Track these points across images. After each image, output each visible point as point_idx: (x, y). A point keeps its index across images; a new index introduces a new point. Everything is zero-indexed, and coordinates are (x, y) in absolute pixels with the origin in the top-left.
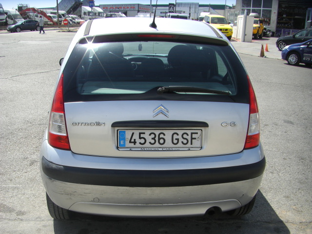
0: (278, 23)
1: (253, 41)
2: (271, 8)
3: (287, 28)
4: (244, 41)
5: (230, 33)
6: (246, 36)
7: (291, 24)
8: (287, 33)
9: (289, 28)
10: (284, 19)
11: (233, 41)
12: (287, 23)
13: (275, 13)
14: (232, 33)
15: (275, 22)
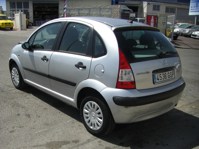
0: (34, 17)
1: (27, 29)
2: (29, 8)
3: (38, 20)
4: (22, 30)
5: (12, 25)
6: (22, 27)
7: (40, 18)
8: (39, 23)
9: (40, 20)
10: (36, 15)
11: (15, 30)
12: (38, 17)
13: (31, 11)
14: (13, 25)
15: (33, 17)
